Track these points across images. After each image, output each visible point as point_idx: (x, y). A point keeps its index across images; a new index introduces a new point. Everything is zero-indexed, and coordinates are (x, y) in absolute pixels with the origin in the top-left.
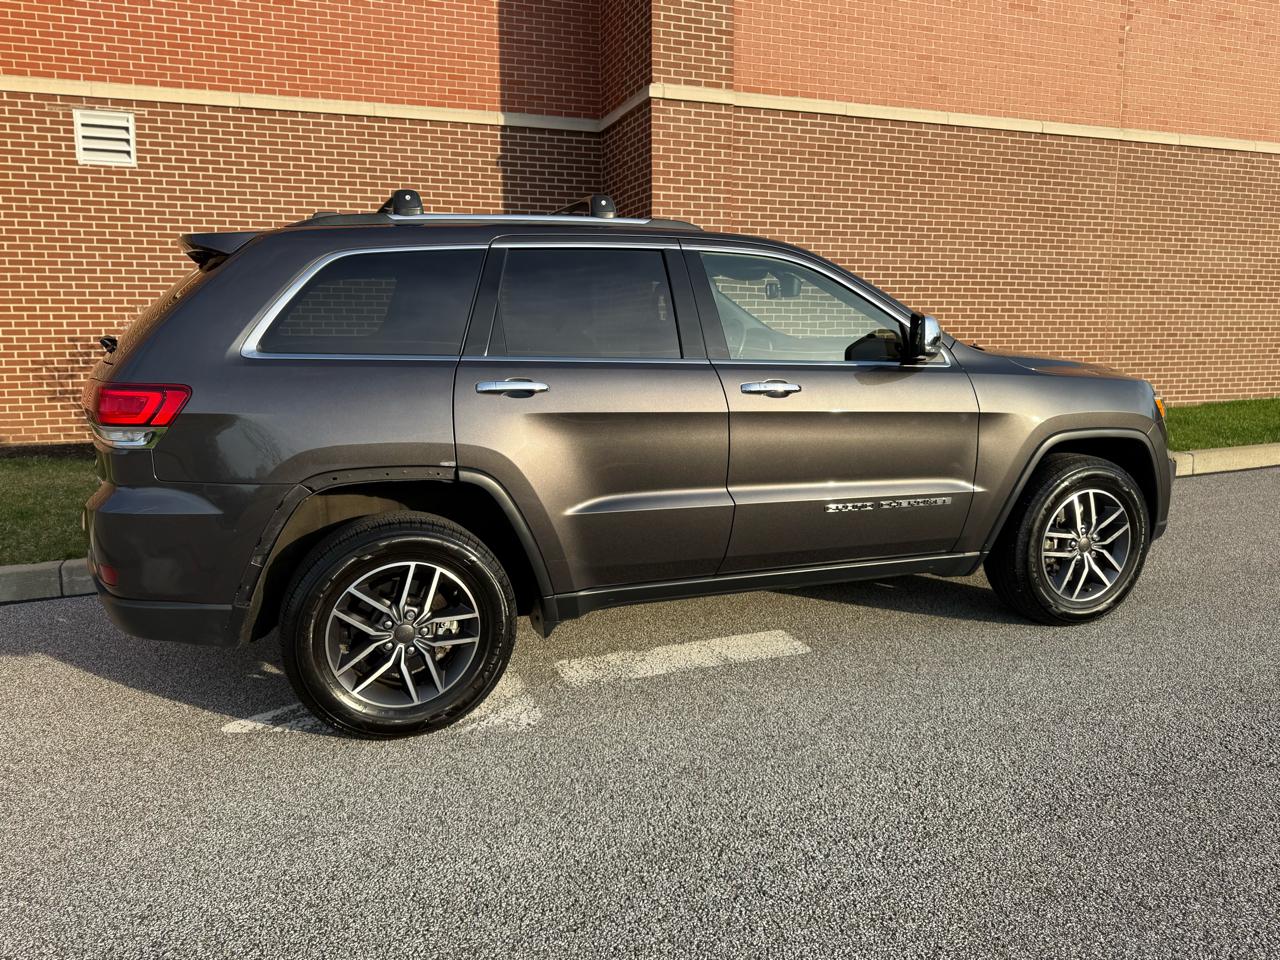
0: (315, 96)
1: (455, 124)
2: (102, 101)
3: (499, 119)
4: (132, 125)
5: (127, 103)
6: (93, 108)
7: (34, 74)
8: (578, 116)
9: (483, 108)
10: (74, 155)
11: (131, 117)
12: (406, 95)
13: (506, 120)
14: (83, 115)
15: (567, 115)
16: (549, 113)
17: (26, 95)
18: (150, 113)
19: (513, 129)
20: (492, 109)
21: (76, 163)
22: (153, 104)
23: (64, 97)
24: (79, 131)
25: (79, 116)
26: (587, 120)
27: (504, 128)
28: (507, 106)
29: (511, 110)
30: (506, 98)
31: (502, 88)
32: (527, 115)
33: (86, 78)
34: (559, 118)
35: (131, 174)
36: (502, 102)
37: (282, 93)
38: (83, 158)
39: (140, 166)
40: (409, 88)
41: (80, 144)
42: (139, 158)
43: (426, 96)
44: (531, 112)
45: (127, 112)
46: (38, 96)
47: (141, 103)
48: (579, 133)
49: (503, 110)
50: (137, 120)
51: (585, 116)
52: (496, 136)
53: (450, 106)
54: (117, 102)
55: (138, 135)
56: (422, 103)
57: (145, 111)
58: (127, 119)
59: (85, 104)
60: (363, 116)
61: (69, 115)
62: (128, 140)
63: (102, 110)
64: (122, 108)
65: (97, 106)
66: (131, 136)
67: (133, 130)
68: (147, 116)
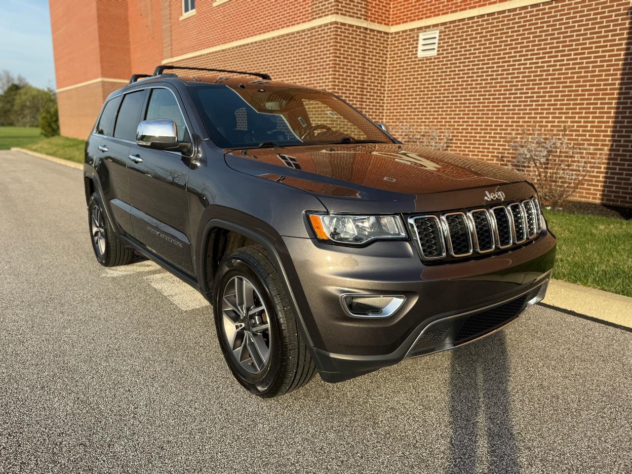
2: (428, 27)
4: (437, 35)
6: (425, 31)
10: (416, 54)
11: (438, 32)
14: (423, 35)
17: (406, 31)
18: (445, 28)
21: (416, 57)
22: (446, 23)
23: (418, 29)
24: (421, 42)
25: (422, 36)
33: (426, 18)
35: (435, 59)
38: (420, 54)
39: (438, 55)
41: (420, 48)
42: (438, 51)
45: (437, 30)
46: (410, 30)
47: (442, 24)
50: (440, 33)
54: (436, 26)
55: (439, 40)
57: (442, 28)
58: (436, 33)
59: (424, 30)
60: (540, 3)
61: (418, 36)
62: (435, 43)
63: (429, 31)
64: (435, 28)
65: (427, 30)
66: (436, 41)
67: (437, 38)
68: (443, 30)
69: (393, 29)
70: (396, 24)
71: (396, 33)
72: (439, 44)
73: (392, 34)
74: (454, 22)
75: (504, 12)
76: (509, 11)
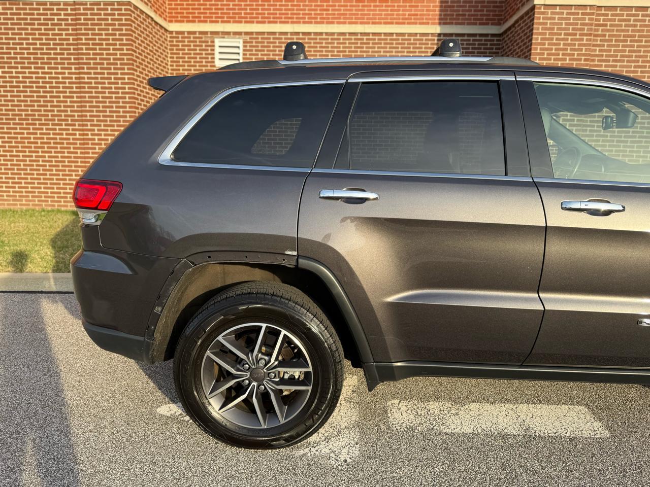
0: (332, 23)
1: (410, 35)
2: (228, 33)
3: (437, 29)
4: (241, 45)
5: (239, 33)
6: (224, 38)
7: (200, 22)
8: (487, 24)
9: (428, 23)
10: (214, 62)
11: (241, 41)
12: (383, 19)
13: (441, 30)
14: (219, 41)
15: (480, 24)
16: (468, 24)
17: (194, 33)
18: (250, 38)
19: (445, 35)
20: (433, 24)
21: (214, 66)
22: (252, 33)
23: (212, 33)
24: (217, 50)
25: (218, 42)
26: (494, 27)
27: (439, 35)
28: (443, 21)
29: (445, 24)
30: (442, 17)
31: (441, 11)
32: (454, 26)
33: (222, 22)
34: (475, 26)
36: (440, 19)
37: (316, 23)
38: (218, 63)
40: (385, 15)
41: (217, 56)
43: (394, 19)
44: (457, 24)
45: (239, 38)
46: (201, 33)
47: (247, 33)
48: (487, 35)
49: (440, 24)
50: (244, 42)
51: (492, 24)
52: (434, 40)
53: (409, 23)
54: (236, 33)
55: (244, 50)
56: (392, 23)
57: (247, 38)
58: (239, 42)
59: (220, 36)
60: (358, 33)
61: (213, 42)
62: (239, 54)
63: (228, 38)
64: (237, 36)
65: (226, 36)
66: (241, 51)
67: (241, 48)
68: (249, 40)
69: (174, 27)
70: (176, 21)
71: (177, 33)
72: (244, 54)
73: (171, 32)
74: (263, 33)
75: (321, 34)
76: (327, 34)
